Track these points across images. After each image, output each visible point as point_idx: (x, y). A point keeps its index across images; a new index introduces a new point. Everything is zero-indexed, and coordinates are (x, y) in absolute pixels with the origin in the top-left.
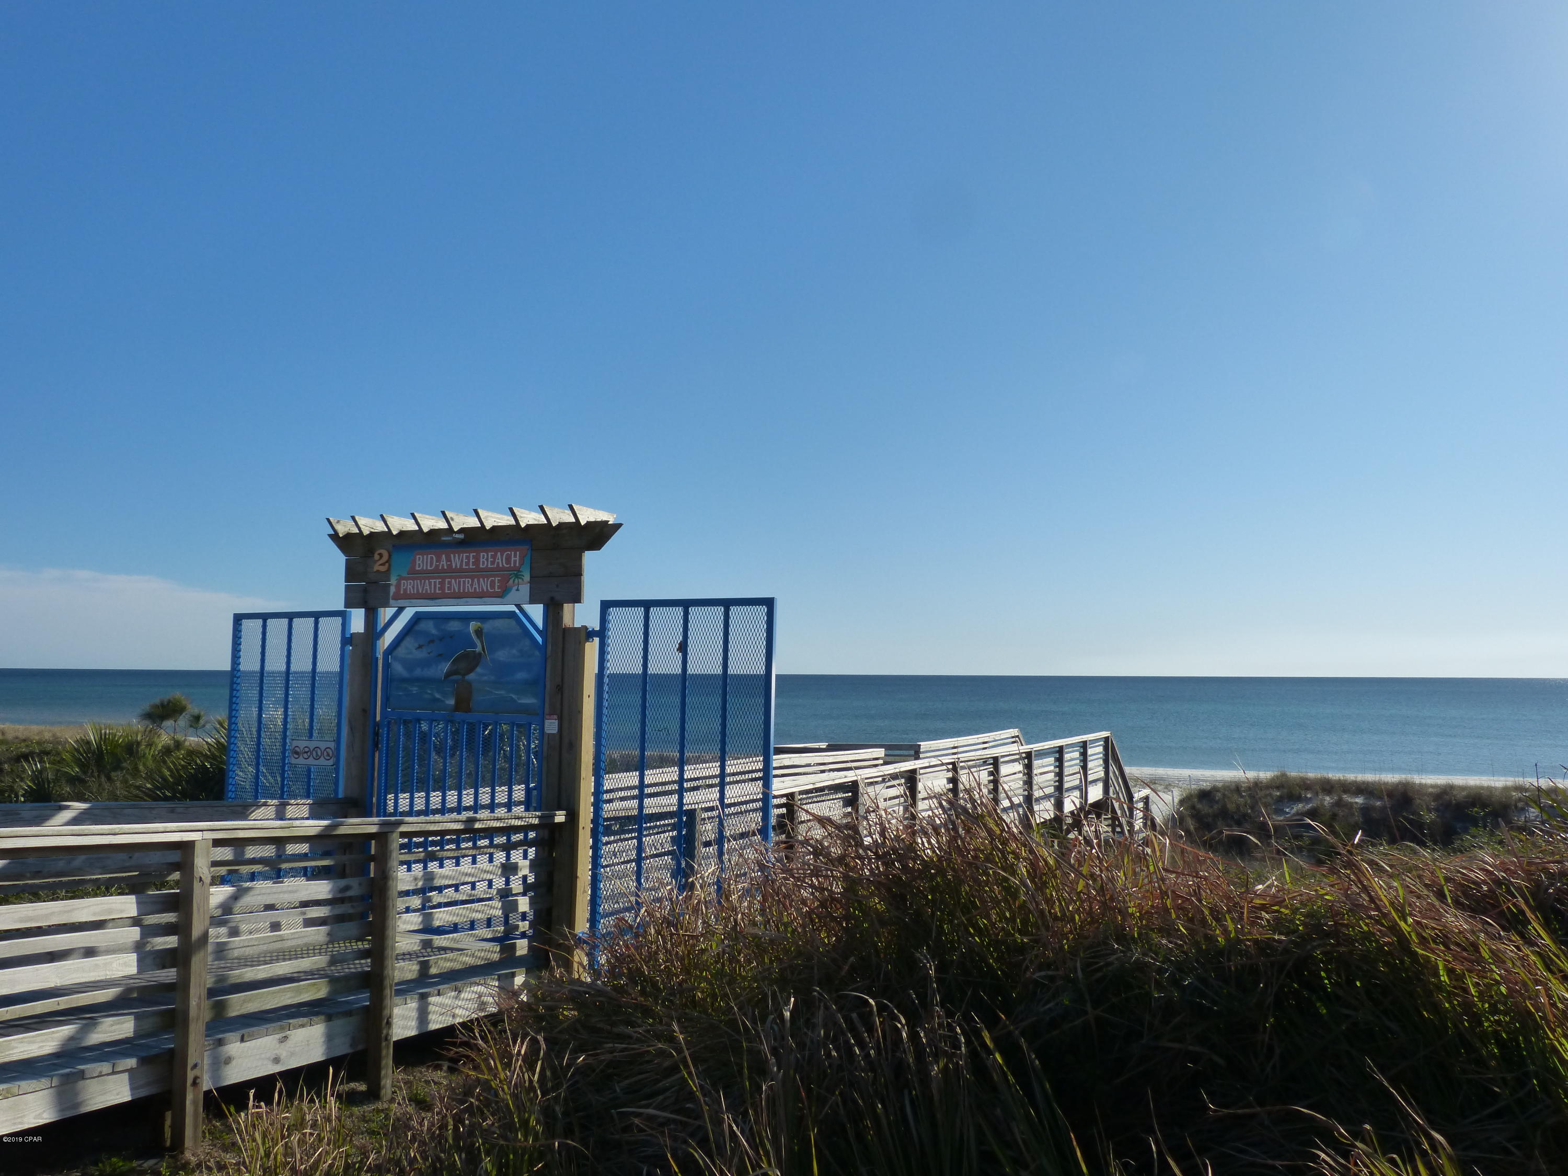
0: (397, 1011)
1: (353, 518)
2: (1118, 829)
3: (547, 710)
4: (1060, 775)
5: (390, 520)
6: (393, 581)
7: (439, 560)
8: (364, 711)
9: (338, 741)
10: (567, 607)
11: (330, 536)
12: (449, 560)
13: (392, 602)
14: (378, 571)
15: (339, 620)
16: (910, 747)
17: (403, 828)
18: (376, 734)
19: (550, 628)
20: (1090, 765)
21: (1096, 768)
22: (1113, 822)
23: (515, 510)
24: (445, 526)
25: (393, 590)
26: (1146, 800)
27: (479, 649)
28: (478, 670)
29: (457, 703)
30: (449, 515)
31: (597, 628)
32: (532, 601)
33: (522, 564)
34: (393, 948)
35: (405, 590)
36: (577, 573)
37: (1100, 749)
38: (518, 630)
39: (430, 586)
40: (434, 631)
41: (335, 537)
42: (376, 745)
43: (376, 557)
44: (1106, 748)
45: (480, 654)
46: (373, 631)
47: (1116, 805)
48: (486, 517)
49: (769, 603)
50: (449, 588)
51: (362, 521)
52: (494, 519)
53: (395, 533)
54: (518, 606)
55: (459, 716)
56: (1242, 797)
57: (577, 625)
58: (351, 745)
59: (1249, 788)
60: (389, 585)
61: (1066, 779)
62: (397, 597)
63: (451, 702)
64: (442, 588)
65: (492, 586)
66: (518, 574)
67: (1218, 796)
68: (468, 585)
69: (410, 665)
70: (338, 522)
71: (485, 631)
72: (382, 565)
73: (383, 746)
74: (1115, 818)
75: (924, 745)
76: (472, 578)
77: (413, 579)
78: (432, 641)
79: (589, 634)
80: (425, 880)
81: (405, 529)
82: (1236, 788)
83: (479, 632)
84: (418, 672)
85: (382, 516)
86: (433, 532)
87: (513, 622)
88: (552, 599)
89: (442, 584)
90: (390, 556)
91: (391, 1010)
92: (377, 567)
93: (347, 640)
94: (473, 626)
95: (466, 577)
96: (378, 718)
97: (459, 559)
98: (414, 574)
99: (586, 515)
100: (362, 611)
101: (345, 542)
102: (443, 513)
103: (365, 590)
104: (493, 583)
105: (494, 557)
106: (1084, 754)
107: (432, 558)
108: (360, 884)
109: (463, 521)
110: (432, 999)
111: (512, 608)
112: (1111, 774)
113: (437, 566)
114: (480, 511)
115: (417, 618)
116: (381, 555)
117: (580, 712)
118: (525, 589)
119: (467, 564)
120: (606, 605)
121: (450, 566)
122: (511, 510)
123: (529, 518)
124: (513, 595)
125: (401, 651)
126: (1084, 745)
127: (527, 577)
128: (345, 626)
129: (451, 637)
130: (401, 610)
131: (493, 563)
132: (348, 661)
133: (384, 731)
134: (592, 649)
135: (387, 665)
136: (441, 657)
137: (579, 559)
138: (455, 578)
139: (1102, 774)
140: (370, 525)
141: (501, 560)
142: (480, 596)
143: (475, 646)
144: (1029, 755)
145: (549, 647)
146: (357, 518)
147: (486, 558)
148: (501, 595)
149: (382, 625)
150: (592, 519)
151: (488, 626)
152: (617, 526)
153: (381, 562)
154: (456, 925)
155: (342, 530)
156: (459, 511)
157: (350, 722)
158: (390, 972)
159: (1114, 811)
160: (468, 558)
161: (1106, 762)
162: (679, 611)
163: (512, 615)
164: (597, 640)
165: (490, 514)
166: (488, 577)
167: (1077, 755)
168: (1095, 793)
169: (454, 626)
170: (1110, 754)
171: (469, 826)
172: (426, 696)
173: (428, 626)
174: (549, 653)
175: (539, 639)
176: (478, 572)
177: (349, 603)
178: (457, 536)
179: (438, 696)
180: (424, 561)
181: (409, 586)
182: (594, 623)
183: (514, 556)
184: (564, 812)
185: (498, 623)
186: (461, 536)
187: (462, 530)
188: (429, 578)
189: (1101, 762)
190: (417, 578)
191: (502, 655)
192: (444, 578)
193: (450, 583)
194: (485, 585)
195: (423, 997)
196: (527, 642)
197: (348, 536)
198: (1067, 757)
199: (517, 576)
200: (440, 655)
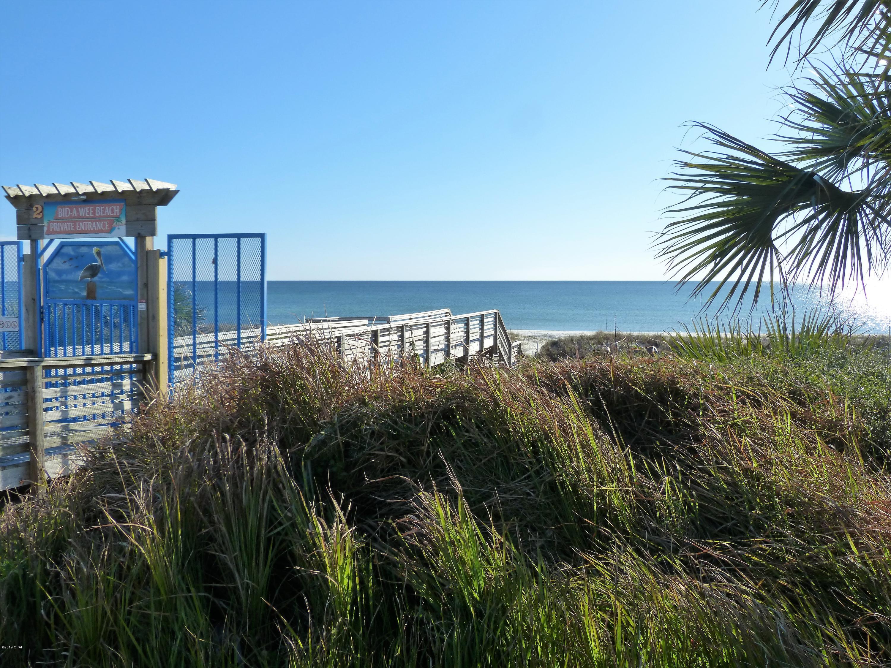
0: (47, 464)
1: (18, 186)
2: (502, 362)
3: (139, 297)
4: (467, 333)
5: (40, 187)
6: (45, 223)
7: (72, 211)
8: (34, 299)
9: (19, 317)
10: (148, 239)
11: (6, 196)
12: (78, 211)
13: (46, 236)
14: (36, 218)
15: (15, 247)
16: (384, 319)
17: (44, 364)
18: (42, 313)
19: (139, 250)
20: (485, 328)
21: (489, 329)
22: (500, 358)
23: (114, 182)
24: (74, 191)
25: (45, 229)
26: (519, 346)
27: (99, 263)
28: (99, 275)
29: (88, 294)
30: (75, 184)
31: (166, 251)
32: (128, 235)
33: (120, 214)
34: (42, 430)
35: (53, 229)
36: (152, 219)
37: (492, 319)
38: (121, 252)
39: (66, 227)
40: (72, 253)
41: (8, 197)
42: (42, 319)
43: (35, 209)
44: (495, 319)
45: (100, 266)
46: (36, 254)
47: (501, 349)
48: (98, 186)
49: (262, 236)
50: (79, 228)
51: (24, 188)
52: (102, 187)
53: (44, 195)
54: (120, 238)
55: (89, 302)
56: (574, 344)
57: (155, 249)
58: (27, 319)
59: (579, 340)
60: (43, 226)
61: (470, 335)
62: (49, 233)
63: (85, 294)
64: (75, 228)
65: (104, 227)
66: (118, 220)
67: (562, 344)
68: (90, 226)
69: (59, 273)
70: (9, 188)
71: (102, 253)
72: (39, 214)
73: (46, 319)
74: (501, 355)
75: (393, 318)
76: (92, 222)
77: (57, 222)
78: (71, 259)
79: (162, 254)
80: (62, 392)
81: (51, 193)
82: (571, 340)
83: (99, 253)
84: (64, 277)
85: (35, 185)
86: (67, 195)
87: (117, 247)
88: (139, 234)
89: (75, 225)
90: (43, 209)
91: (43, 463)
92: (35, 215)
93: (21, 259)
94: (95, 250)
95: (90, 221)
96: (42, 304)
97: (84, 211)
98: (57, 219)
99: (156, 185)
100: (28, 241)
101: (15, 200)
102: (72, 183)
103: (29, 229)
104: (104, 224)
105: (104, 209)
106: (482, 322)
107: (68, 210)
108: (19, 395)
109: (84, 188)
110: (71, 457)
111: (117, 239)
112: (498, 332)
113: (71, 215)
114: (94, 183)
115: (62, 246)
116: (37, 208)
117: (158, 298)
118: (123, 229)
119: (89, 213)
120: (171, 238)
121: (78, 215)
122: (112, 182)
123: (123, 186)
124: (116, 232)
125: (54, 265)
126: (482, 317)
127: (124, 221)
128: (19, 250)
129: (82, 256)
130: (51, 241)
131: (103, 213)
132: (22, 271)
133: (46, 311)
134: (163, 263)
135: (46, 273)
136: (77, 268)
137: (153, 211)
138: (82, 222)
139: (493, 332)
140: (28, 190)
141: (108, 212)
142: (97, 232)
143: (97, 262)
144: (448, 322)
145: (139, 262)
146: (20, 186)
147: (100, 210)
148: (110, 231)
149: (42, 249)
150: (161, 187)
151: (103, 250)
152: (176, 192)
153: (38, 212)
154: (85, 417)
155: (12, 193)
156: (82, 182)
157: (25, 306)
158: (41, 443)
159: (500, 352)
160: (89, 210)
161: (495, 326)
162: (212, 240)
163: (116, 243)
164: (166, 257)
165: (100, 184)
166: (101, 221)
167: (478, 322)
168: (488, 343)
169: (84, 250)
170: (498, 321)
171: (88, 362)
172: (70, 291)
173: (68, 250)
174: (139, 265)
175: (133, 257)
176: (95, 218)
177: (20, 237)
178: (82, 197)
179: (77, 290)
180: (63, 211)
181: (55, 226)
182: (164, 248)
183: (116, 209)
184: (150, 354)
185: (109, 248)
186: (84, 197)
187: (84, 194)
188: (67, 222)
189: (492, 326)
190: (60, 222)
191: (114, 267)
192: (75, 222)
193: (79, 225)
194: (99, 226)
195: (65, 456)
196: (127, 259)
197: (17, 197)
198: (471, 323)
199: (118, 221)
200: (77, 267)
